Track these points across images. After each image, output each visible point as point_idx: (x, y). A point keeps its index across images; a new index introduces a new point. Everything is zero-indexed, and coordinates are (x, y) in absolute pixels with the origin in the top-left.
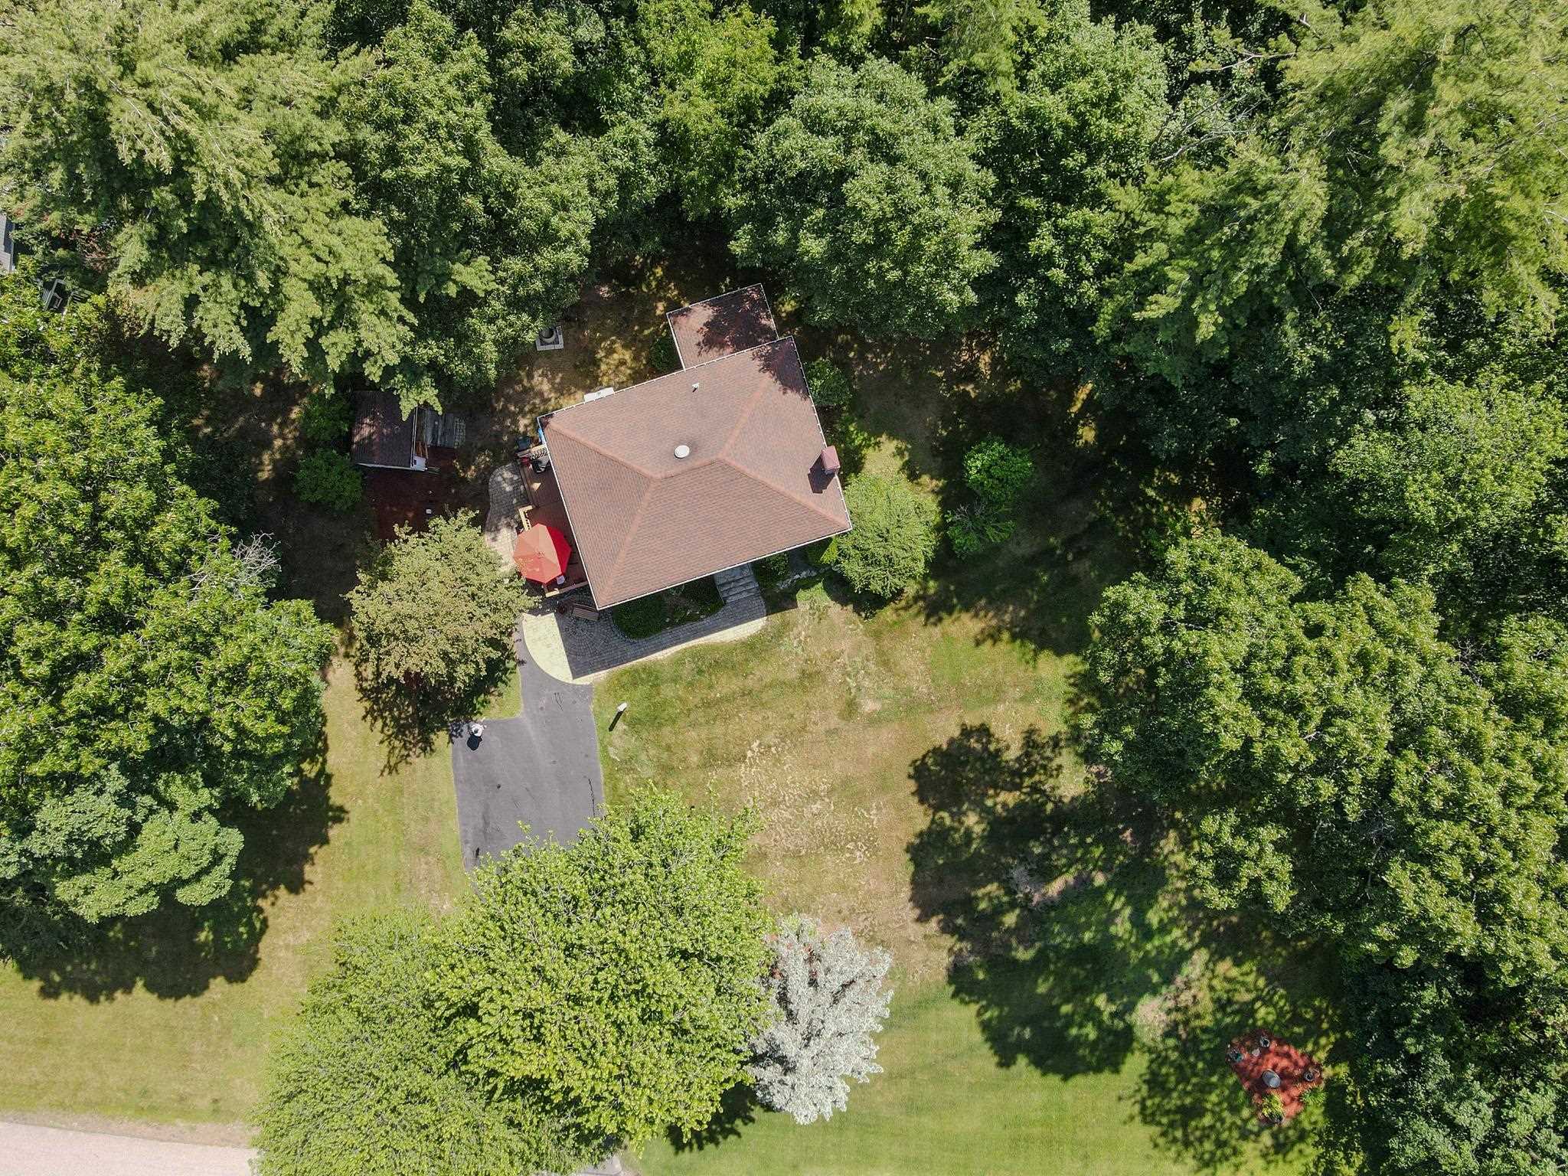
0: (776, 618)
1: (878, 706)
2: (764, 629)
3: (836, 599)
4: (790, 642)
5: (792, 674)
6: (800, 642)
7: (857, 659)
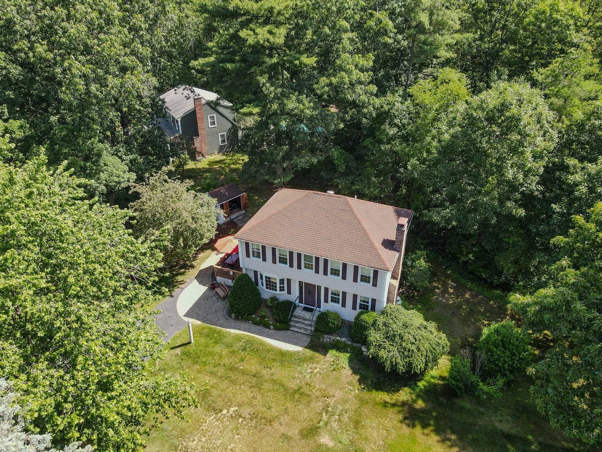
0: (309, 352)
1: (331, 444)
2: (298, 352)
3: (352, 368)
4: (307, 368)
5: (293, 385)
6: (312, 372)
7: (339, 406)
